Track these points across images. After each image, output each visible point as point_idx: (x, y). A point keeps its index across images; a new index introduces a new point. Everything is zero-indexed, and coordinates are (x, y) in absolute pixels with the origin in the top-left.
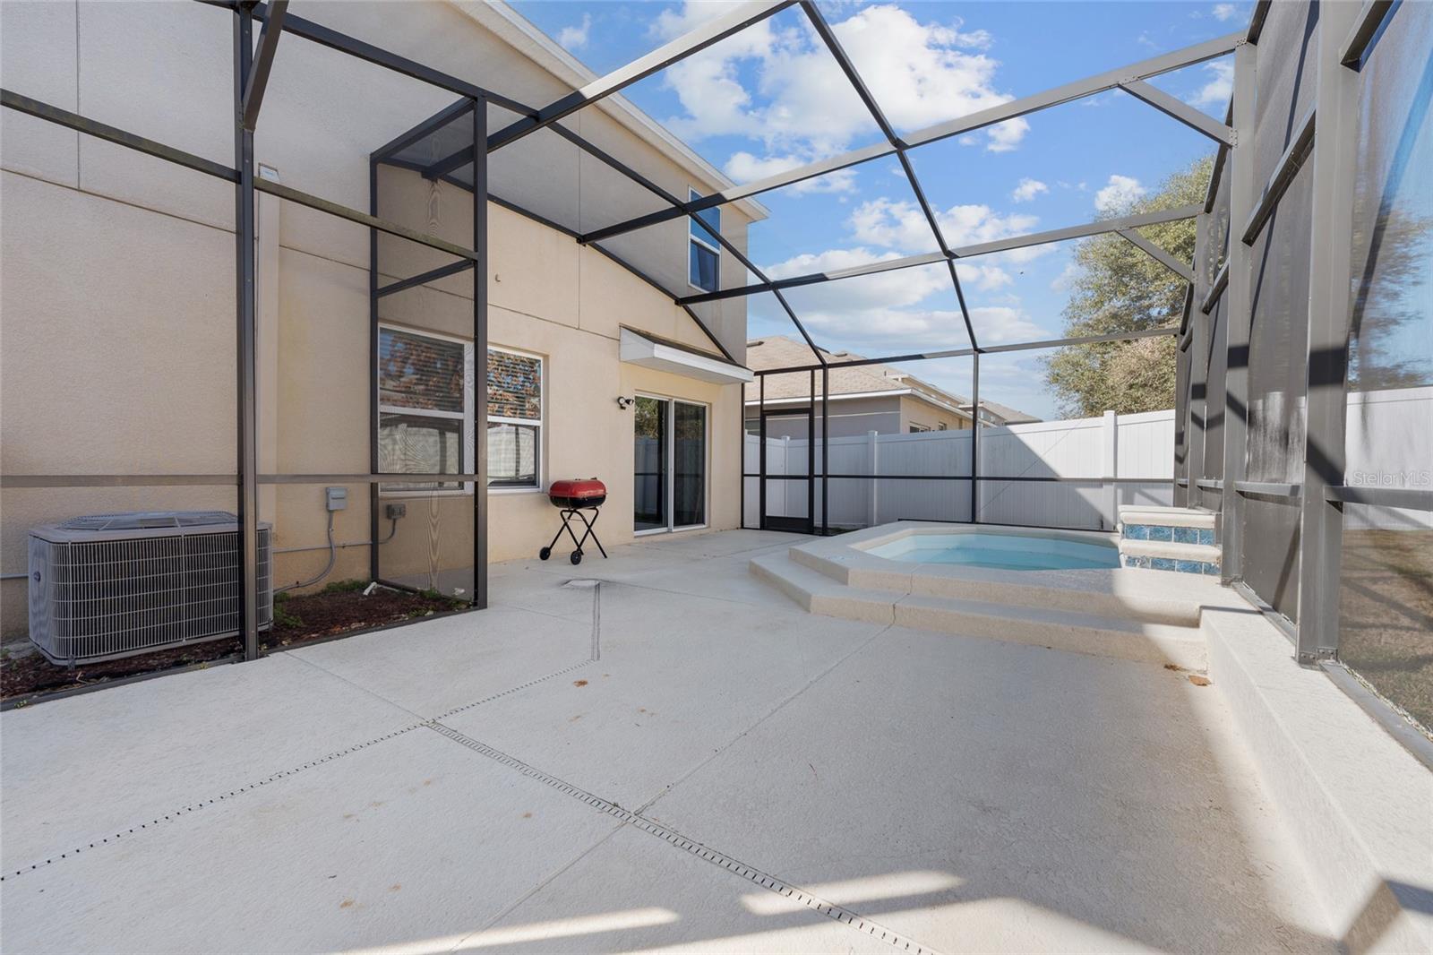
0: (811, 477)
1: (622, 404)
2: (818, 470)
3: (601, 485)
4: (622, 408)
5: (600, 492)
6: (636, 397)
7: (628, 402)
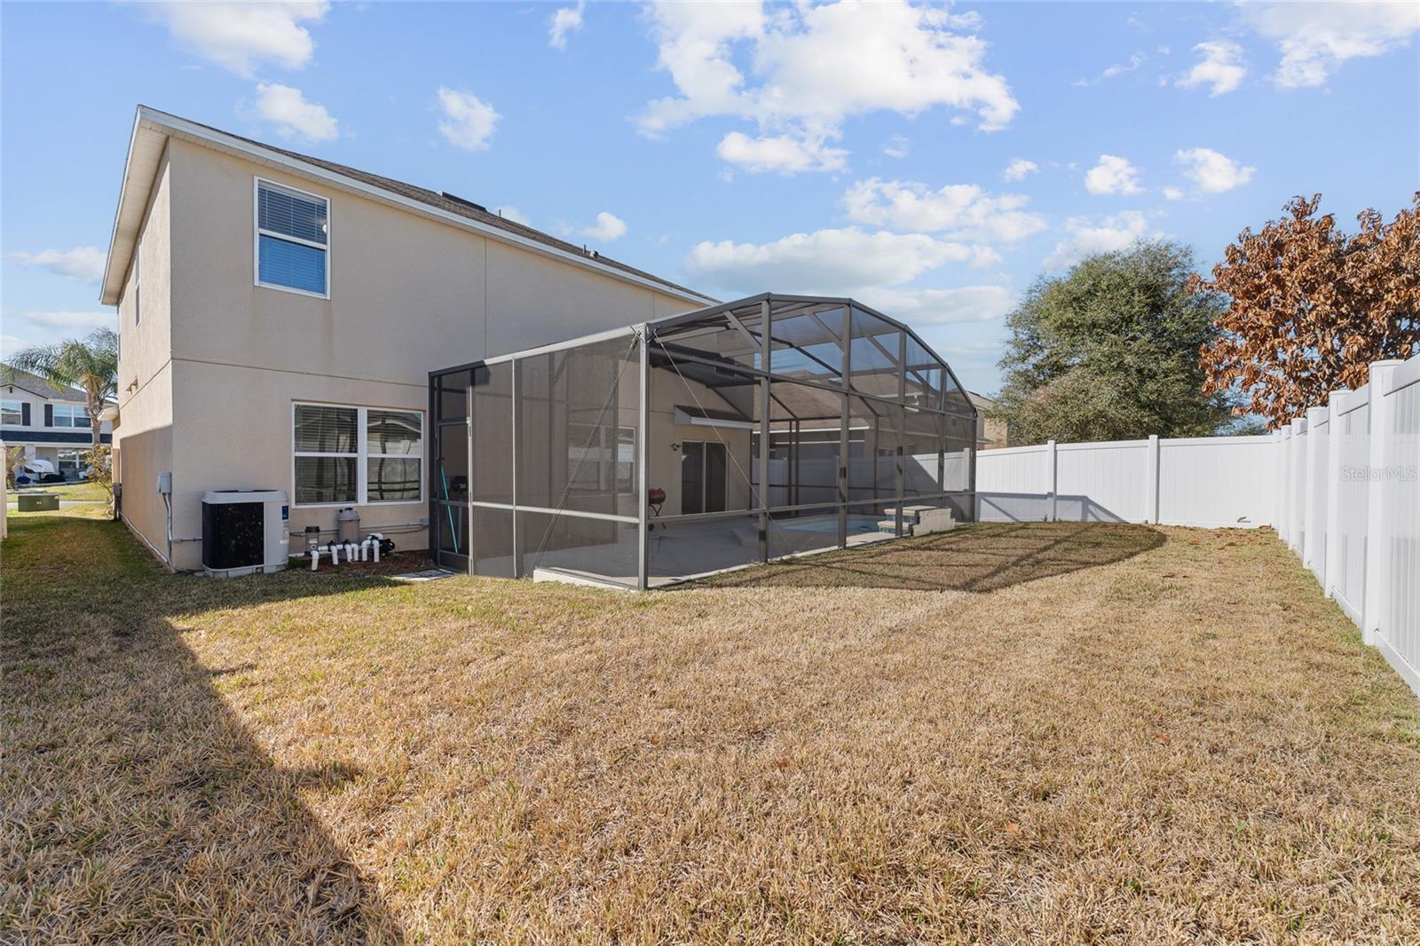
0: (789, 486)
1: (675, 447)
2: (793, 482)
3: (663, 493)
4: (675, 450)
5: (663, 496)
6: (684, 443)
7: (678, 446)
